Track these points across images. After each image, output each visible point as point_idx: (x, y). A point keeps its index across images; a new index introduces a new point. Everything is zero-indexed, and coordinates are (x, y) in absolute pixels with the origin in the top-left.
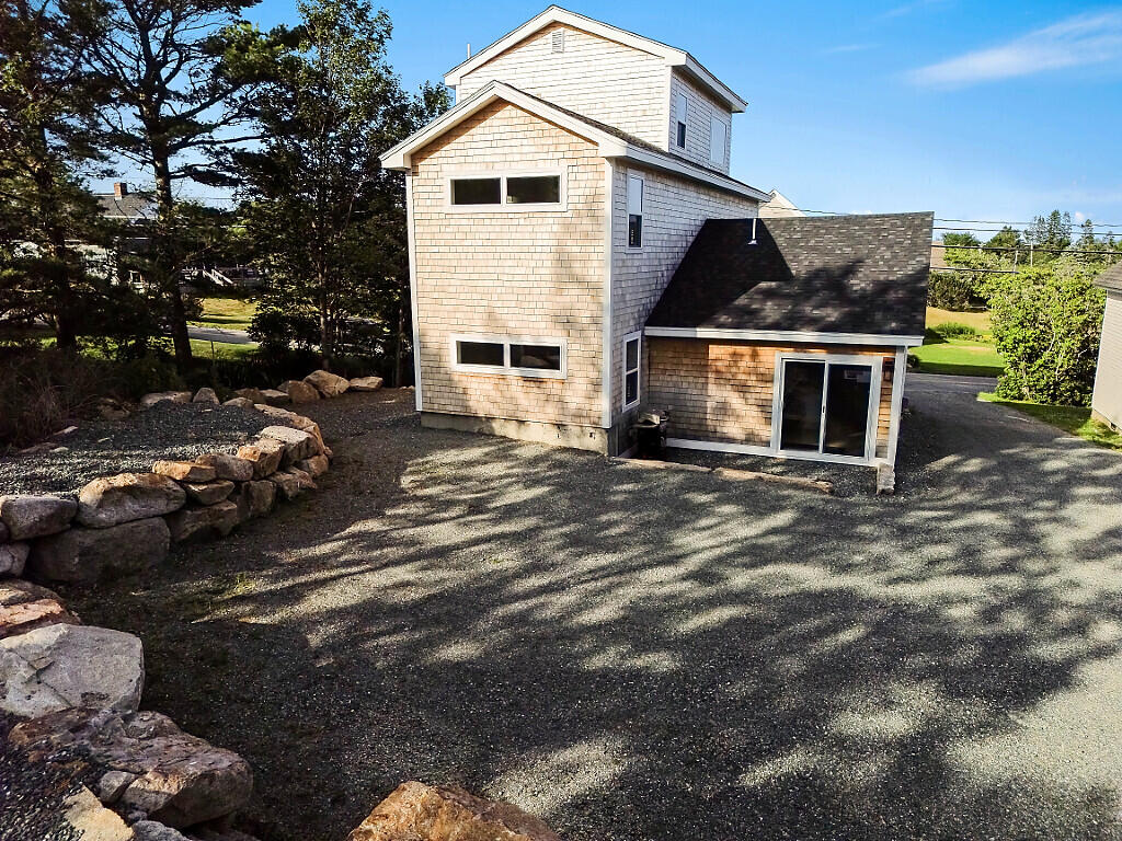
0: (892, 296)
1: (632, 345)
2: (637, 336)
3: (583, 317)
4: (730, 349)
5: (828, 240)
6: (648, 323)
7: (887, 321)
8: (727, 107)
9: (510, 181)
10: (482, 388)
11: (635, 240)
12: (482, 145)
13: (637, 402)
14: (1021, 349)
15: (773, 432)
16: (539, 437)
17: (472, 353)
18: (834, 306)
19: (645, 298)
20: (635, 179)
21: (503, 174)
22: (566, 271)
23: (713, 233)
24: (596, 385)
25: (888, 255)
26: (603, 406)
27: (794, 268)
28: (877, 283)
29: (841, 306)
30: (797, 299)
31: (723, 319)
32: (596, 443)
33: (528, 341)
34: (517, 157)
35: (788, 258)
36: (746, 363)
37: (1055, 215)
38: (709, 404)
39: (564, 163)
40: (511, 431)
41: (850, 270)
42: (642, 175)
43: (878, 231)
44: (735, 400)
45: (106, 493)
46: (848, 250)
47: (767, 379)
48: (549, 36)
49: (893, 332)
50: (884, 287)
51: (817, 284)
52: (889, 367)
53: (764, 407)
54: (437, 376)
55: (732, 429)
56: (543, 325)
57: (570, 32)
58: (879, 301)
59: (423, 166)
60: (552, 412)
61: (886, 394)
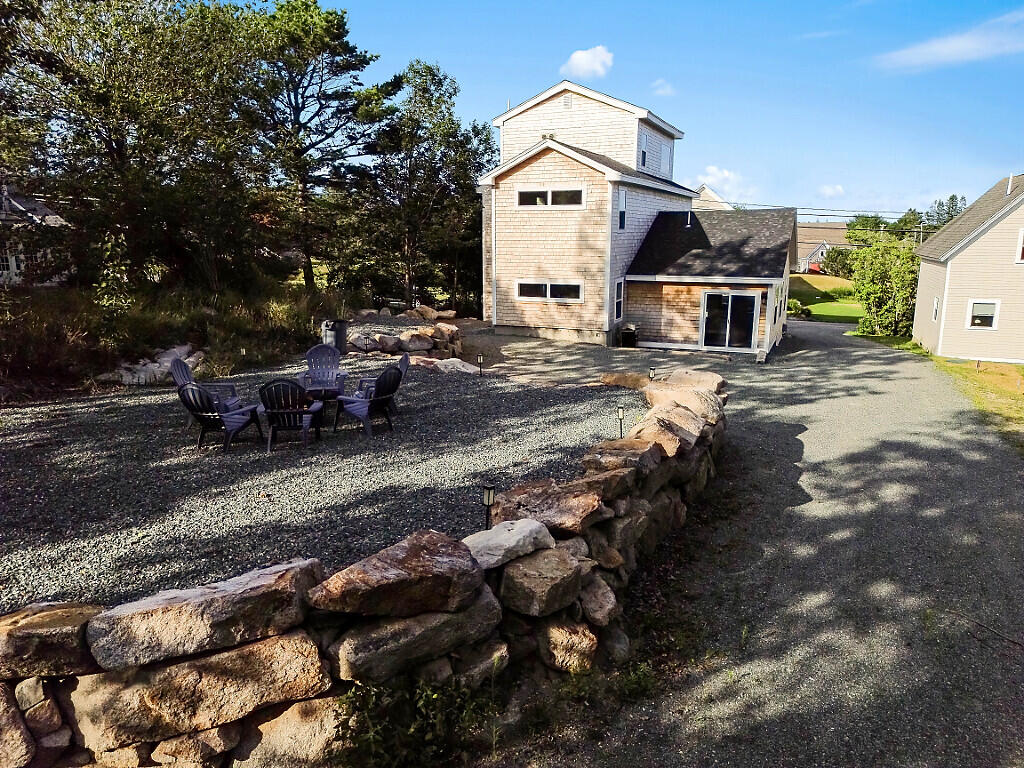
0: (767, 256)
1: (619, 285)
2: (622, 280)
3: (594, 268)
4: (676, 287)
5: (734, 224)
6: (627, 273)
7: (763, 269)
8: (671, 137)
9: (554, 193)
10: (532, 311)
11: (622, 226)
12: (538, 172)
13: (620, 319)
14: (872, 298)
15: (700, 336)
16: (567, 337)
17: (527, 290)
18: (735, 263)
19: (626, 259)
20: (623, 190)
21: (549, 189)
22: (584, 243)
23: (664, 219)
24: (601, 307)
25: (767, 234)
26: (604, 319)
27: (712, 242)
28: (760, 250)
29: (739, 262)
30: (713, 259)
31: (671, 270)
32: (600, 339)
33: (560, 282)
34: (558, 180)
35: (709, 235)
36: (684, 296)
37: (953, 198)
38: (663, 321)
39: (586, 183)
40: (549, 335)
41: (744, 242)
42: (626, 189)
43: (763, 220)
44: (678, 318)
45: (412, 336)
46: (745, 230)
47: (696, 305)
48: (561, 99)
49: (765, 276)
50: (764, 252)
51: (725, 250)
52: (764, 296)
53: (695, 321)
54: (506, 304)
55: (676, 335)
56: (571, 273)
57: (575, 96)
58: (760, 259)
59: (502, 184)
60: (574, 324)
61: (763, 312)
